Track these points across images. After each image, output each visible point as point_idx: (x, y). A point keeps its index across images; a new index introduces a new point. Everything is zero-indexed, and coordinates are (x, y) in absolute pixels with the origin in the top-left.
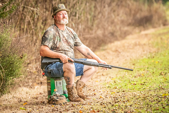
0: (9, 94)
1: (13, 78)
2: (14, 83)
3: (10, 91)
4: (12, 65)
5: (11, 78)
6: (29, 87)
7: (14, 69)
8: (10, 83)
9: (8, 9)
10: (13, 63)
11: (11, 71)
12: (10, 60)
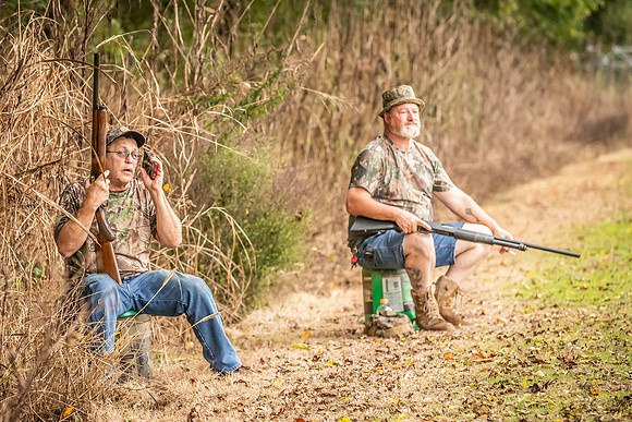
0: (268, 309)
1: (276, 271)
2: (279, 281)
3: (270, 303)
4: (274, 237)
5: (273, 269)
6: (316, 292)
7: (279, 246)
8: (269, 283)
9: (265, 98)
10: (277, 233)
11: (272, 251)
12: (270, 224)
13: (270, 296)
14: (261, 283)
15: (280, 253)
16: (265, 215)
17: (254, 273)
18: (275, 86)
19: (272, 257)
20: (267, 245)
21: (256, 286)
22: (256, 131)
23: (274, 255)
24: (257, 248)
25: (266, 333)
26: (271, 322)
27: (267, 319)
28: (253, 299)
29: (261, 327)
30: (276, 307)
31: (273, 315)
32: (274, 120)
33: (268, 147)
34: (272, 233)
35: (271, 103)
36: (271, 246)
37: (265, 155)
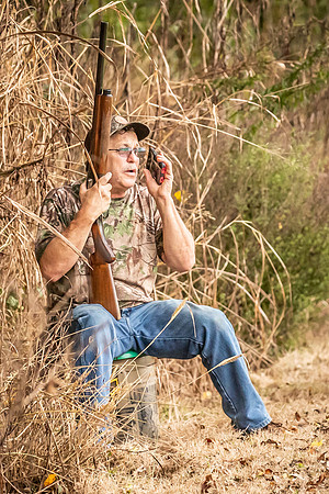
13: (310, 334)
14: (298, 317)
15: (321, 279)
16: (303, 231)
17: (289, 305)
18: (317, 67)
19: (311, 284)
20: (305, 269)
21: (292, 321)
22: (292, 123)
23: (314, 281)
24: (292, 272)
25: (303, 380)
26: (310, 367)
27: (305, 361)
28: (287, 337)
29: (298, 372)
30: (317, 347)
31: (313, 357)
32: (315, 110)
33: (308, 144)
34: (312, 254)
35: (312, 88)
36: (310, 270)
37: (303, 154)
